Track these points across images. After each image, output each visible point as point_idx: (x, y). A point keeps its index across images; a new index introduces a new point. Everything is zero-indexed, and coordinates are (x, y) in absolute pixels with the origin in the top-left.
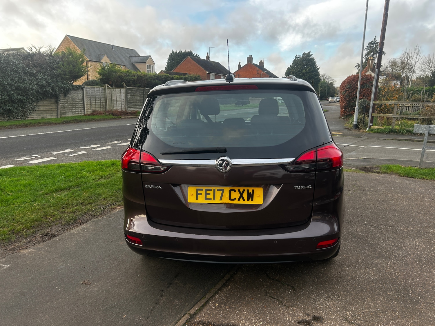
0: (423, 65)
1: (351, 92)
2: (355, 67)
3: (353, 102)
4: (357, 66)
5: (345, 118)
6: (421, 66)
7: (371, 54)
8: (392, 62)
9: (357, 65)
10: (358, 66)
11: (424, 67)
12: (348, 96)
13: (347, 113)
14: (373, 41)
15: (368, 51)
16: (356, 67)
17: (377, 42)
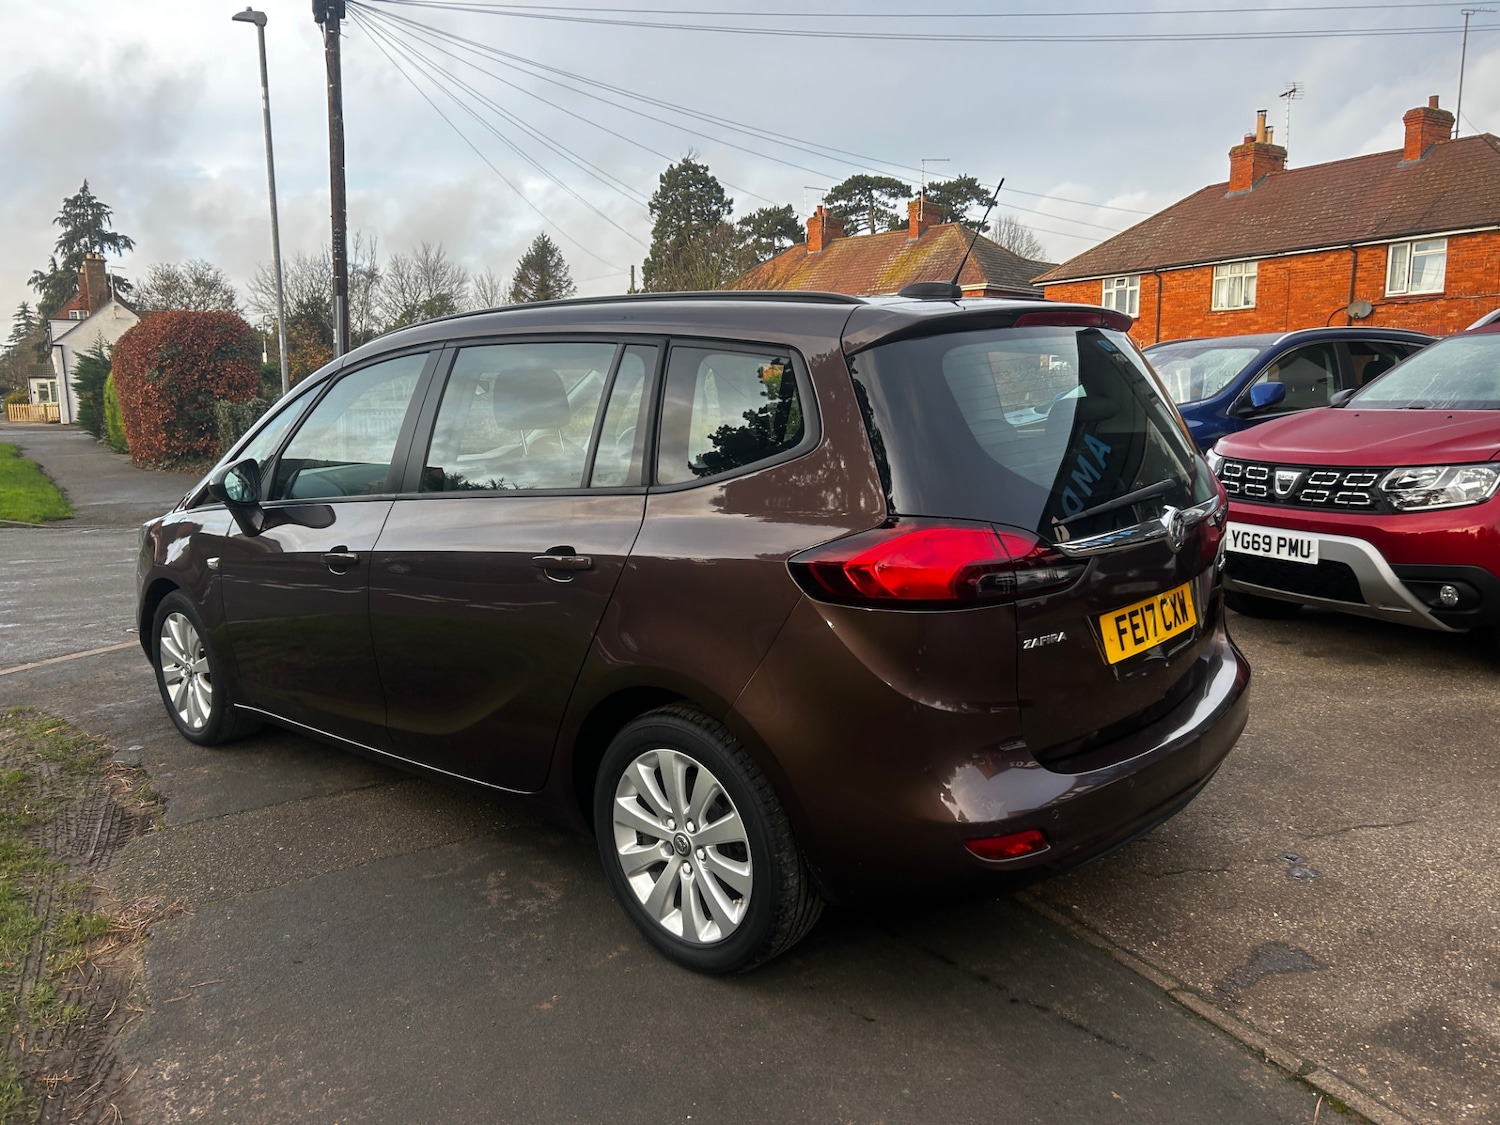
0: (260, 295)
1: (182, 372)
2: (30, 282)
3: (196, 409)
4: (36, 279)
5: (172, 465)
6: (256, 297)
7: (82, 241)
8: (166, 277)
9: (34, 275)
10: (40, 280)
11: (263, 300)
12: (173, 386)
13: (179, 448)
14: (77, 198)
15: (69, 228)
16: (33, 286)
17: (95, 201)
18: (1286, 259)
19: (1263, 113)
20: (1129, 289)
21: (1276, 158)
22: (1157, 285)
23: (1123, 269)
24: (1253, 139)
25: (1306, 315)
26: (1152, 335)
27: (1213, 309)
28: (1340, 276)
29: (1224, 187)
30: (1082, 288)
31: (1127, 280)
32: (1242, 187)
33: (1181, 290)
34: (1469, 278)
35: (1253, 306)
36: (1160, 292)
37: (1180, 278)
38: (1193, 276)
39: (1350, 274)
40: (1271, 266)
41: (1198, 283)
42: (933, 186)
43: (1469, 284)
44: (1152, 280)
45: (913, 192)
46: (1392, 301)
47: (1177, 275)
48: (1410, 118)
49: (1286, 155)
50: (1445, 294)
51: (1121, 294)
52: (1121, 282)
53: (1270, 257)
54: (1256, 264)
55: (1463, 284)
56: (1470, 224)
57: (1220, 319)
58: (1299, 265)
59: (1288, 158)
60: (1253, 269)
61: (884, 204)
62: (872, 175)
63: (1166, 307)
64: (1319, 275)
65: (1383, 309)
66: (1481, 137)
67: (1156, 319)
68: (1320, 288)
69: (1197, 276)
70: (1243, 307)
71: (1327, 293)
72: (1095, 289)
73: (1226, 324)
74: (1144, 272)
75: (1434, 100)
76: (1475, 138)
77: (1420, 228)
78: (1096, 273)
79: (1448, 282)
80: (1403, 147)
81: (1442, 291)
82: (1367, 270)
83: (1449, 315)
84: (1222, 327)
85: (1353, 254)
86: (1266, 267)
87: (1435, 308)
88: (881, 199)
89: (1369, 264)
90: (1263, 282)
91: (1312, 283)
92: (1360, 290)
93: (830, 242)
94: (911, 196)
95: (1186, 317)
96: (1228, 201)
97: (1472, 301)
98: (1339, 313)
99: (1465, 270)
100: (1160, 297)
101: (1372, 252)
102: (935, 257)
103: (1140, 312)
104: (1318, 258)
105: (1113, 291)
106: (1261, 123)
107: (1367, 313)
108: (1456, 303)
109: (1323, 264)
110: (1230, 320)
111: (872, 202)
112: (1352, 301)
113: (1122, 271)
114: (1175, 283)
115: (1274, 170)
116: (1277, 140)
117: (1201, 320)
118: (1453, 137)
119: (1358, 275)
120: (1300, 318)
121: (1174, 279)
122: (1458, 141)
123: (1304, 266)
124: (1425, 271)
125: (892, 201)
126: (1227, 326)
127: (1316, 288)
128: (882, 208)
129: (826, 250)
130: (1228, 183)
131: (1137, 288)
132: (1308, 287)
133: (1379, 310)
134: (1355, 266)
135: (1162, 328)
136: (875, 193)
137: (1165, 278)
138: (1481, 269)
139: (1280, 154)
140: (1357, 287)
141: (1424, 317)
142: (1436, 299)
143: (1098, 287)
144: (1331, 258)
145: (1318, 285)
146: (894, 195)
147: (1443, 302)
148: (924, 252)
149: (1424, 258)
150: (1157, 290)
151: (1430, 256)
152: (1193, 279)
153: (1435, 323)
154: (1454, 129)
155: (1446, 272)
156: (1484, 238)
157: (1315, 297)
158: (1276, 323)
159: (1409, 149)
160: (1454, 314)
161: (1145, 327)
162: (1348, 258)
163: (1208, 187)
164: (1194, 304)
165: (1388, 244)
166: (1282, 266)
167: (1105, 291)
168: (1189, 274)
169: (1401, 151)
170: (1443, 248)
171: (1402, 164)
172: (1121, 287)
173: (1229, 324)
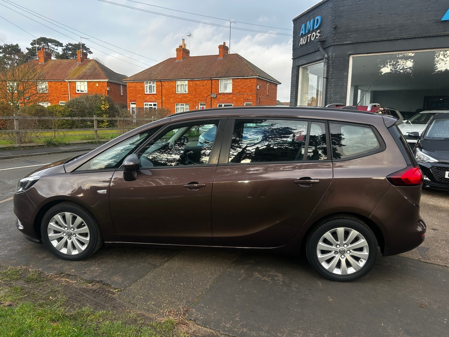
18: (195, 81)
19: (183, 40)
20: (153, 85)
21: (187, 53)
22: (161, 85)
23: (150, 79)
24: (181, 47)
25: (201, 96)
26: (160, 99)
27: (177, 93)
28: (208, 87)
29: (175, 59)
30: (138, 84)
31: (152, 82)
32: (180, 59)
33: (168, 87)
34: (237, 89)
35: (187, 93)
36: (162, 87)
37: (167, 83)
38: (171, 83)
39: (211, 86)
40: (191, 82)
41: (172, 85)
42: (70, 44)
43: (237, 91)
44: (159, 83)
45: (64, 45)
46: (221, 94)
47: (166, 82)
48: (220, 47)
49: (189, 52)
50: (232, 93)
51: (150, 87)
52: (150, 83)
53: (191, 80)
54: (187, 81)
55: (236, 91)
56: (237, 76)
57: (179, 96)
58: (198, 82)
59: (190, 53)
60: (186, 82)
61: (53, 48)
62: (48, 38)
63: (164, 91)
64: (203, 86)
65: (219, 96)
66: (235, 54)
67: (161, 94)
68: (204, 89)
69: (172, 83)
70: (185, 93)
71: (205, 91)
72: (142, 84)
73: (180, 97)
74: (158, 81)
75: (224, 43)
76: (234, 54)
77: (226, 76)
78: (143, 80)
79: (233, 90)
80: (218, 54)
81: (231, 92)
82: (214, 85)
83: (233, 98)
84: (180, 98)
85: (211, 81)
86: (190, 82)
87: (231, 96)
88: (52, 46)
89: (215, 84)
90: (189, 87)
91: (202, 88)
92: (213, 91)
93: (47, 60)
94: (63, 47)
95: (170, 94)
96: (176, 63)
97: (238, 95)
98: (209, 96)
99: (236, 87)
100: (162, 88)
101: (215, 81)
102: (88, 69)
103: (156, 92)
104: (202, 81)
105: (148, 85)
106: (183, 43)
107: (215, 97)
108: (234, 95)
109: (204, 83)
110: (181, 96)
111: (48, 47)
112: (211, 94)
113: (151, 80)
114: (166, 84)
115: (187, 56)
116: (187, 48)
117: (174, 96)
118: (229, 53)
119: (212, 86)
120: (199, 97)
121: (165, 83)
122: (229, 54)
123: (199, 83)
124: (227, 87)
125: (56, 48)
126: (181, 98)
127: (203, 89)
128: (52, 49)
129: (46, 63)
130: (176, 58)
131: (155, 85)
132: (201, 89)
133: (218, 96)
134: (212, 84)
135: (163, 97)
136: (49, 44)
137: (163, 83)
138: (240, 87)
139: (188, 52)
140: (212, 90)
141: (228, 98)
142: (230, 94)
143: (143, 84)
144: (206, 82)
145: (203, 88)
146: (57, 46)
147: (232, 95)
148: (84, 68)
149: (227, 83)
150: (161, 86)
151: (228, 83)
152: (171, 84)
153: (231, 100)
154: (229, 51)
155: (232, 88)
156: (240, 80)
157: (203, 91)
158: (194, 98)
159: (220, 55)
160: (235, 98)
161: (158, 96)
162: (210, 82)
163: (170, 58)
164: (171, 91)
165: (219, 79)
166: (194, 82)
167: (145, 85)
168: (170, 82)
169: (218, 55)
170: (231, 81)
171: (219, 58)
172: (150, 84)
173: (181, 97)
